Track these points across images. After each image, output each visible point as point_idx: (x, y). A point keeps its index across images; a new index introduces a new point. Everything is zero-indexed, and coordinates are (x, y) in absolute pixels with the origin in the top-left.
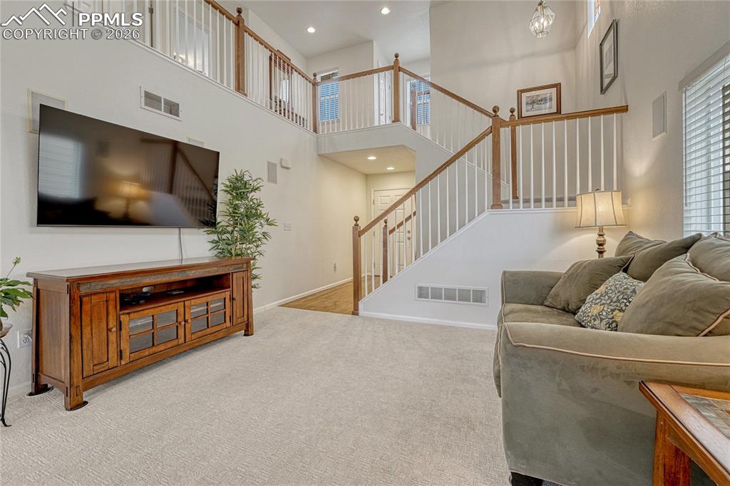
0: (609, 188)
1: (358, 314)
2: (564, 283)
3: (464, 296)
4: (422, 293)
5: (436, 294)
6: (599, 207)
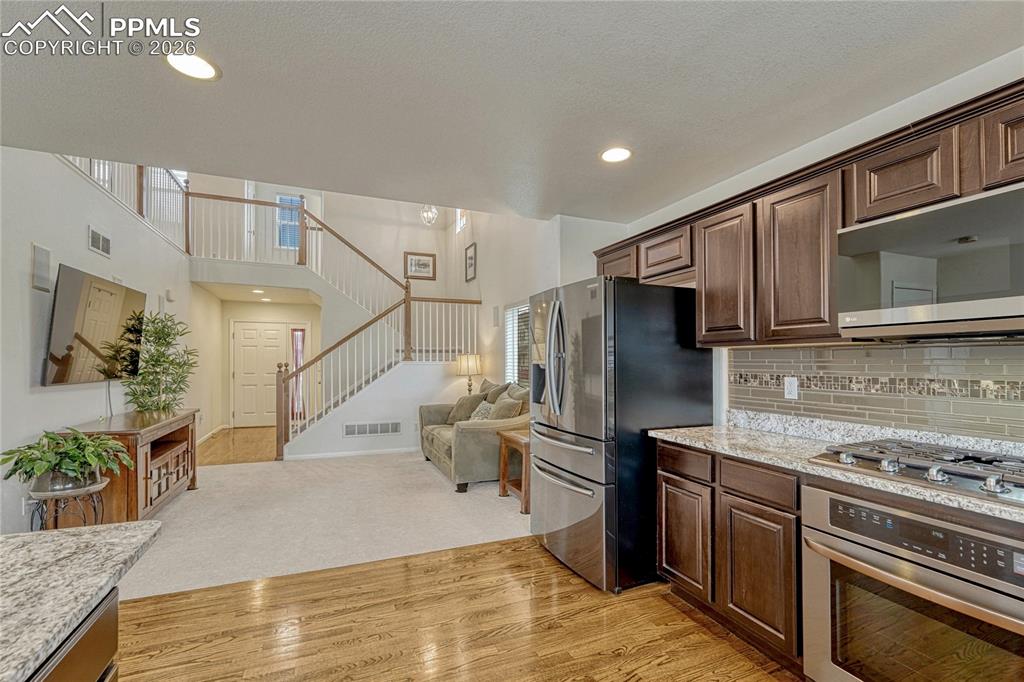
0: (472, 353)
1: (282, 460)
2: (457, 410)
3: (385, 429)
4: (350, 431)
5: (362, 430)
6: (470, 364)
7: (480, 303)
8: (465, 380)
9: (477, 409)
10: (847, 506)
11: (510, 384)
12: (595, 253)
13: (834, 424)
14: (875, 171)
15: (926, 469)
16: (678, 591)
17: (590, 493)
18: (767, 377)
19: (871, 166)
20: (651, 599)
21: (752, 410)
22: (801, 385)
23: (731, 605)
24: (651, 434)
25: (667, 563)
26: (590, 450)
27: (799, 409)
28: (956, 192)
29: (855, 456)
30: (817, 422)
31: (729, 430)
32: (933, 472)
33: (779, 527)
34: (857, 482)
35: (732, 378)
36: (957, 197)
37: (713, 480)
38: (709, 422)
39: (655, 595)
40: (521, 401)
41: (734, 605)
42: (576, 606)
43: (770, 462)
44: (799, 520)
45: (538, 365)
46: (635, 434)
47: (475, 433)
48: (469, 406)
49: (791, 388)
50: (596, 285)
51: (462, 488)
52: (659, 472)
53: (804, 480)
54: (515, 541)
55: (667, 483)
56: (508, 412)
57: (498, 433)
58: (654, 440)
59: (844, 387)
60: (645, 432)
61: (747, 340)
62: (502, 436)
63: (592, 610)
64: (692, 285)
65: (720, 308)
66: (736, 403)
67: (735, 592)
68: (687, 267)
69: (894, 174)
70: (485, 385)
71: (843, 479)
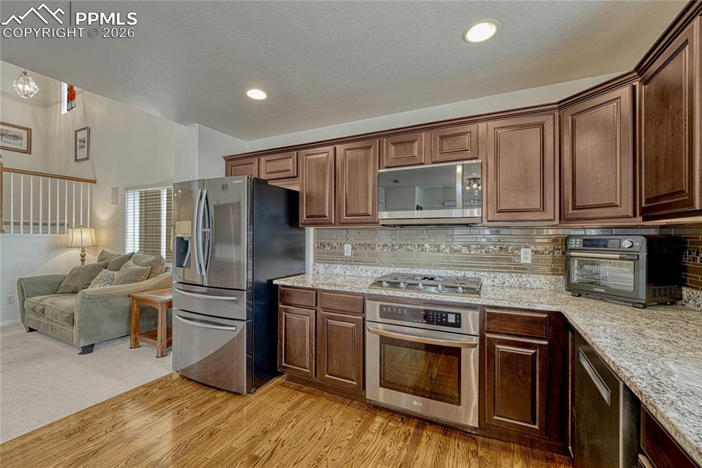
0: (86, 227)
6: (84, 236)
7: (95, 182)
8: (78, 252)
9: (99, 277)
10: (387, 307)
11: (133, 253)
12: (225, 158)
13: (368, 268)
14: (393, 144)
15: (418, 284)
16: (290, 379)
17: (234, 329)
18: (335, 245)
19: (392, 141)
20: (275, 389)
21: (327, 263)
22: (353, 248)
23: (327, 376)
24: (275, 282)
25: (285, 362)
26: (234, 298)
27: (351, 261)
28: (423, 162)
29: (388, 282)
30: (360, 267)
31: (314, 275)
32: (420, 285)
33: (354, 325)
34: (392, 294)
35: (316, 245)
36: (423, 164)
37: (316, 306)
38: (303, 272)
39: (277, 385)
40: (150, 267)
41: (329, 375)
42: (226, 411)
43: (350, 291)
44: (364, 319)
45: (182, 238)
46: (264, 285)
47: (104, 299)
48: (85, 275)
49: (348, 250)
50: (241, 181)
51: (87, 349)
52: (280, 306)
53: (366, 297)
54: (158, 381)
55: (286, 312)
56: (136, 277)
57: (129, 296)
58: (277, 285)
59: (372, 249)
60: (270, 281)
61: (330, 224)
62: (133, 297)
63: (238, 410)
64: (296, 188)
65: (315, 204)
66: (318, 260)
67: (330, 367)
68: (294, 177)
69: (401, 147)
70: (103, 255)
71: (385, 294)
